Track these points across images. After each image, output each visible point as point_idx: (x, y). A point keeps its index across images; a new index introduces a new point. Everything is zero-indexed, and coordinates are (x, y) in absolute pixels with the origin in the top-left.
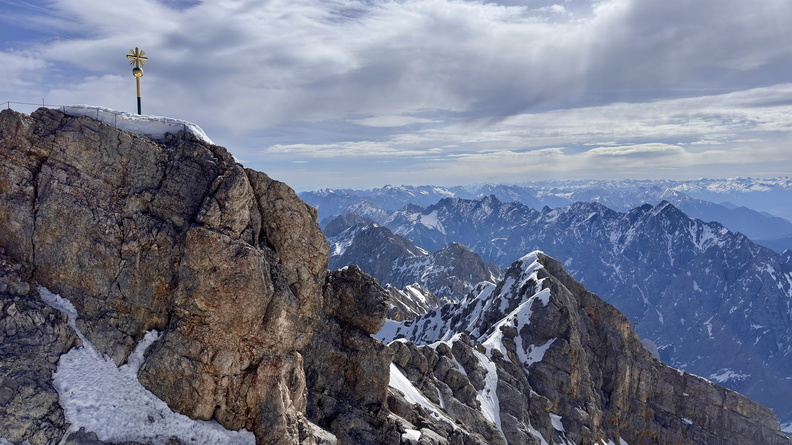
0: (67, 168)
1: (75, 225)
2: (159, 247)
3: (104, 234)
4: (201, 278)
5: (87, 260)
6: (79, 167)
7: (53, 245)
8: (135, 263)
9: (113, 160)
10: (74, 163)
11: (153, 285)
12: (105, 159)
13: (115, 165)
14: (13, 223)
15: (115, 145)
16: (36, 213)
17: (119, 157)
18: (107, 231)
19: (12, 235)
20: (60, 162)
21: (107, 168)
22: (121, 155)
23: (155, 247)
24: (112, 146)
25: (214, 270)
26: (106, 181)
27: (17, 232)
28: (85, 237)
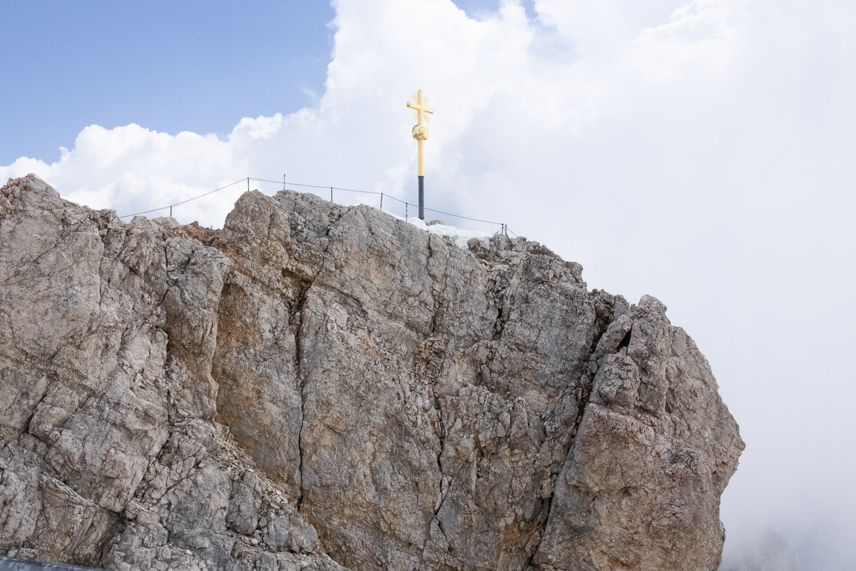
0: (345, 299)
1: (368, 411)
2: (512, 450)
3: (415, 424)
4: (602, 508)
5: (388, 477)
6: (365, 298)
7: (333, 448)
8: (468, 481)
9: (420, 288)
10: (358, 292)
11: (502, 524)
12: (408, 283)
13: (424, 294)
14: (269, 406)
15: (423, 259)
16: (303, 384)
17: (429, 280)
18: (419, 421)
19: (265, 431)
20: (333, 288)
21: (411, 300)
22: (434, 277)
23: (504, 450)
24: (419, 262)
25: (626, 491)
26: (409, 325)
27: (272, 424)
28: (384, 431)
